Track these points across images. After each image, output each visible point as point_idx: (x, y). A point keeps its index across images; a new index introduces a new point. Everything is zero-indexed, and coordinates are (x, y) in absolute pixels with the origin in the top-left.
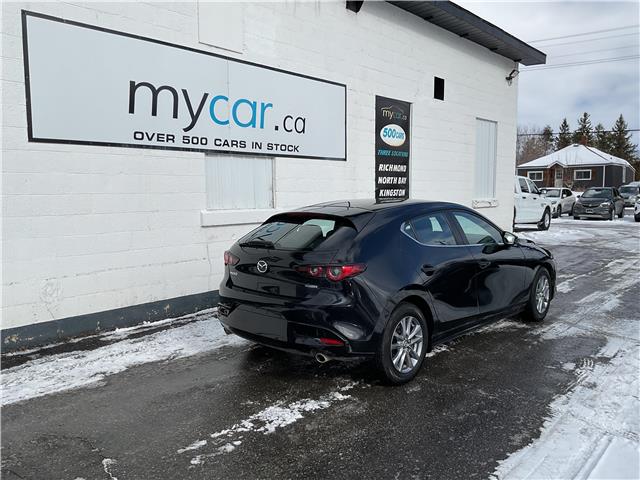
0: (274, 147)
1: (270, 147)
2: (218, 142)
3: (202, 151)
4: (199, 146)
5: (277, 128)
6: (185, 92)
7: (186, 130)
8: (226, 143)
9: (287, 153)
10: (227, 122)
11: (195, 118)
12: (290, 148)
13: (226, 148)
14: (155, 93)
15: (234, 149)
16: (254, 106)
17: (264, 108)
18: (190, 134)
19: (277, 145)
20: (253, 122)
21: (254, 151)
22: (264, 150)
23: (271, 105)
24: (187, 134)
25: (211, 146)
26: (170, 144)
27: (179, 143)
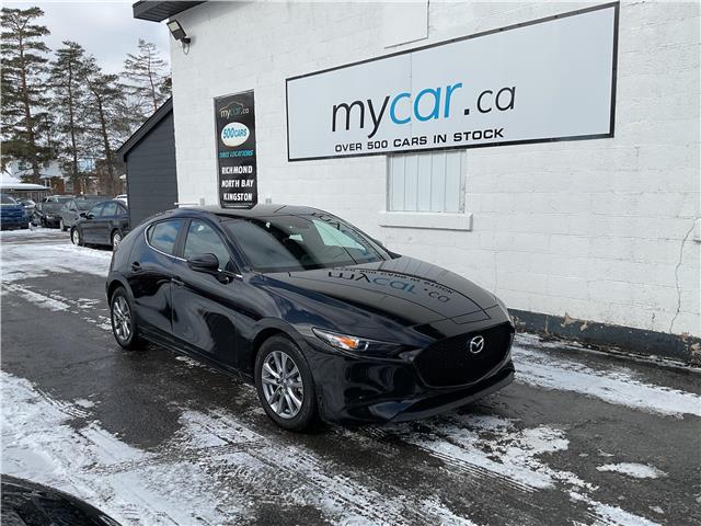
0: (464, 136)
1: (457, 137)
2: (397, 143)
3: (383, 153)
4: (381, 150)
5: (467, 112)
6: (369, 102)
7: (370, 137)
8: (406, 142)
9: (483, 141)
10: (409, 119)
11: (377, 124)
12: (488, 134)
13: (406, 148)
14: (348, 110)
15: (415, 147)
16: (437, 94)
17: (449, 91)
18: (373, 139)
19: (467, 134)
20: (435, 113)
21: (437, 145)
22: (450, 142)
23: (460, 85)
24: (370, 140)
25: (391, 148)
26: (359, 151)
27: (365, 150)
